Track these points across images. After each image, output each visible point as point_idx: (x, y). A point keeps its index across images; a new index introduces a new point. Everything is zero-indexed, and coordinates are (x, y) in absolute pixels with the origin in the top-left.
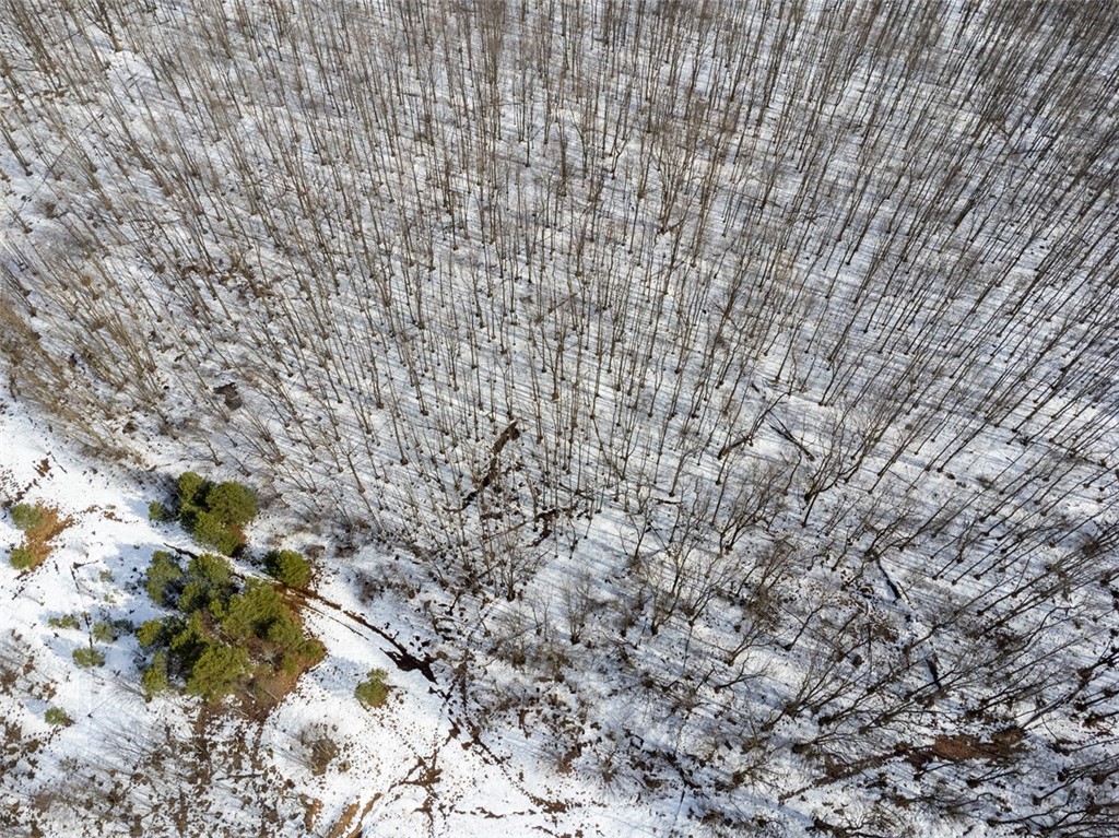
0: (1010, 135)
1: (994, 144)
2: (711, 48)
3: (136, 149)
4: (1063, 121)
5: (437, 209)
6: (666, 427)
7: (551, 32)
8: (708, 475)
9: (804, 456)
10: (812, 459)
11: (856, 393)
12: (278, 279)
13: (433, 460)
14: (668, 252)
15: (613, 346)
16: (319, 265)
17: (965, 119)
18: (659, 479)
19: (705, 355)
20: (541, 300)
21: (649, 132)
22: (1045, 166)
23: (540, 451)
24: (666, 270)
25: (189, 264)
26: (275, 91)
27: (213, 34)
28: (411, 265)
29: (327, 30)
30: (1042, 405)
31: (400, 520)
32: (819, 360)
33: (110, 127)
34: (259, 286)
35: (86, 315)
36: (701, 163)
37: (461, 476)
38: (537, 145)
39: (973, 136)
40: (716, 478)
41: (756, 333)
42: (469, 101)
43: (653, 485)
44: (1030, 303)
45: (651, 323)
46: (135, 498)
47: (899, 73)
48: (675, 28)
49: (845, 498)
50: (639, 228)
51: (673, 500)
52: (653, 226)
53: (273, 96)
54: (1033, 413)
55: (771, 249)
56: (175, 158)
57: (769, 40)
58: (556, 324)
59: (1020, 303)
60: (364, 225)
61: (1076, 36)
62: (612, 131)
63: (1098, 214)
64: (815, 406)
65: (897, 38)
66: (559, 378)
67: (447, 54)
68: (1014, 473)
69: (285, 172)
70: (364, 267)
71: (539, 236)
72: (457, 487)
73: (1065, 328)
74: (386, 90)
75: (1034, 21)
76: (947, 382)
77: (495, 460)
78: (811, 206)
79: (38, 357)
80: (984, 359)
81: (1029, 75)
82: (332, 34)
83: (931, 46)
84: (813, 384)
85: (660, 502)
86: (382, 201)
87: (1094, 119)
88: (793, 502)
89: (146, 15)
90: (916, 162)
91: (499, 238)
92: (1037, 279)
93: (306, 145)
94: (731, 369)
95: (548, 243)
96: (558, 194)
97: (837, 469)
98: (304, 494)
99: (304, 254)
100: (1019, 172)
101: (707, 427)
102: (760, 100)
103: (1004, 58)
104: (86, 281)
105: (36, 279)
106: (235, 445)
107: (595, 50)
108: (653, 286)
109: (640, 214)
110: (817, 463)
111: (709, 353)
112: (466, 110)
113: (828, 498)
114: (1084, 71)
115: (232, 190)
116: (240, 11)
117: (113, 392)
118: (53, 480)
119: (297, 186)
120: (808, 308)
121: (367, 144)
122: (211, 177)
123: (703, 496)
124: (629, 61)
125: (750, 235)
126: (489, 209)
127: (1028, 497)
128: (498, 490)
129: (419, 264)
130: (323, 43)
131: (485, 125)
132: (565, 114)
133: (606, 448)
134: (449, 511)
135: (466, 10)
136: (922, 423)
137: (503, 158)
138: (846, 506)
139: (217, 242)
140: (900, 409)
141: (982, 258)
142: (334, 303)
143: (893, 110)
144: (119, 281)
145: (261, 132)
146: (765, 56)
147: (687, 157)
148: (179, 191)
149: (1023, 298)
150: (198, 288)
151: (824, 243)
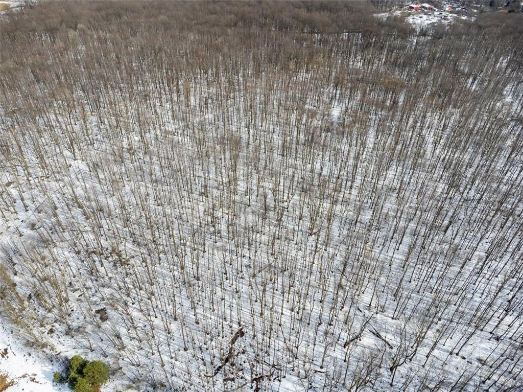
0: (463, 193)
1: (456, 197)
2: (328, 158)
3: (76, 200)
4: (485, 187)
5: (208, 225)
6: (317, 330)
7: (260, 152)
8: (339, 357)
9: (387, 346)
10: (392, 348)
11: (409, 313)
12: (133, 257)
13: (200, 348)
14: (314, 244)
15: (290, 289)
16: (152, 250)
17: (441, 187)
18: (315, 359)
19: (334, 293)
20: (255, 267)
21: (303, 192)
22: (481, 206)
23: (254, 343)
24: (313, 252)
25: (92, 250)
26: (141, 176)
27: (117, 153)
28: (195, 250)
29: (165, 152)
30: (502, 319)
31: (182, 382)
32: (389, 296)
33: (67, 191)
34: (123, 260)
35: (40, 275)
36: (326, 205)
37: (214, 357)
38: (254, 197)
39: (446, 193)
40: (344, 358)
41: (358, 282)
42: (224, 179)
43: (312, 362)
44: (486, 268)
45: (307, 277)
46: (47, 370)
47: (410, 168)
48: (312, 150)
49: (411, 370)
50: (300, 233)
51: (323, 370)
52: (306, 232)
53: (139, 178)
54: (499, 324)
55: (361, 243)
56: (93, 204)
57: (352, 155)
58: (262, 278)
59: (482, 268)
60: (174, 232)
61: (483, 153)
62: (287, 191)
63: (510, 227)
64: (390, 320)
65: (407, 154)
66: (264, 305)
67: (215, 160)
68: (496, 356)
69: (141, 209)
70: (173, 251)
71: (254, 237)
72: (212, 363)
73: (505, 281)
74: (188, 175)
75: (464, 148)
76: (453, 308)
77: (232, 348)
78: (378, 223)
79: (14, 295)
80: (469, 296)
81: (466, 168)
82: (167, 153)
83: (422, 157)
84: (388, 308)
85: (316, 372)
86: (183, 222)
87: (498, 186)
88: (384, 372)
89: (90, 146)
90: (423, 204)
91: (236, 238)
92: (487, 257)
93: (151, 198)
94: (347, 301)
95: (258, 240)
96: (263, 218)
97: (405, 354)
98: (133, 367)
99: (146, 245)
100: (469, 209)
101: (338, 331)
102: (351, 178)
103: (454, 162)
104: (43, 258)
105: (20, 258)
106: (102, 340)
107: (279, 159)
108: (307, 260)
109: (300, 227)
110: (395, 350)
111: (336, 292)
112: (223, 183)
113: (402, 370)
114: (490, 167)
115: (117, 217)
116: (129, 145)
117: (46, 313)
118: (8, 360)
119: (146, 215)
120: (381, 270)
121: (178, 197)
122: (108, 211)
123: (338, 368)
124: (293, 163)
125: (351, 237)
126: (231, 225)
127: (505, 369)
128: (233, 365)
129: (198, 250)
130: (163, 156)
131: (231, 189)
132: (266, 184)
133: (287, 341)
134: (207, 377)
135: (224, 144)
136: (444, 329)
137: (238, 203)
138: (412, 374)
139: (107, 240)
140: (432, 322)
141: (460, 247)
142: (158, 268)
143: (409, 183)
144: (59, 258)
145: (133, 192)
146: (351, 161)
147: (320, 202)
148: (93, 218)
149: (482, 266)
150: (94, 261)
151: (386, 240)
